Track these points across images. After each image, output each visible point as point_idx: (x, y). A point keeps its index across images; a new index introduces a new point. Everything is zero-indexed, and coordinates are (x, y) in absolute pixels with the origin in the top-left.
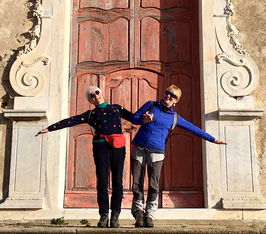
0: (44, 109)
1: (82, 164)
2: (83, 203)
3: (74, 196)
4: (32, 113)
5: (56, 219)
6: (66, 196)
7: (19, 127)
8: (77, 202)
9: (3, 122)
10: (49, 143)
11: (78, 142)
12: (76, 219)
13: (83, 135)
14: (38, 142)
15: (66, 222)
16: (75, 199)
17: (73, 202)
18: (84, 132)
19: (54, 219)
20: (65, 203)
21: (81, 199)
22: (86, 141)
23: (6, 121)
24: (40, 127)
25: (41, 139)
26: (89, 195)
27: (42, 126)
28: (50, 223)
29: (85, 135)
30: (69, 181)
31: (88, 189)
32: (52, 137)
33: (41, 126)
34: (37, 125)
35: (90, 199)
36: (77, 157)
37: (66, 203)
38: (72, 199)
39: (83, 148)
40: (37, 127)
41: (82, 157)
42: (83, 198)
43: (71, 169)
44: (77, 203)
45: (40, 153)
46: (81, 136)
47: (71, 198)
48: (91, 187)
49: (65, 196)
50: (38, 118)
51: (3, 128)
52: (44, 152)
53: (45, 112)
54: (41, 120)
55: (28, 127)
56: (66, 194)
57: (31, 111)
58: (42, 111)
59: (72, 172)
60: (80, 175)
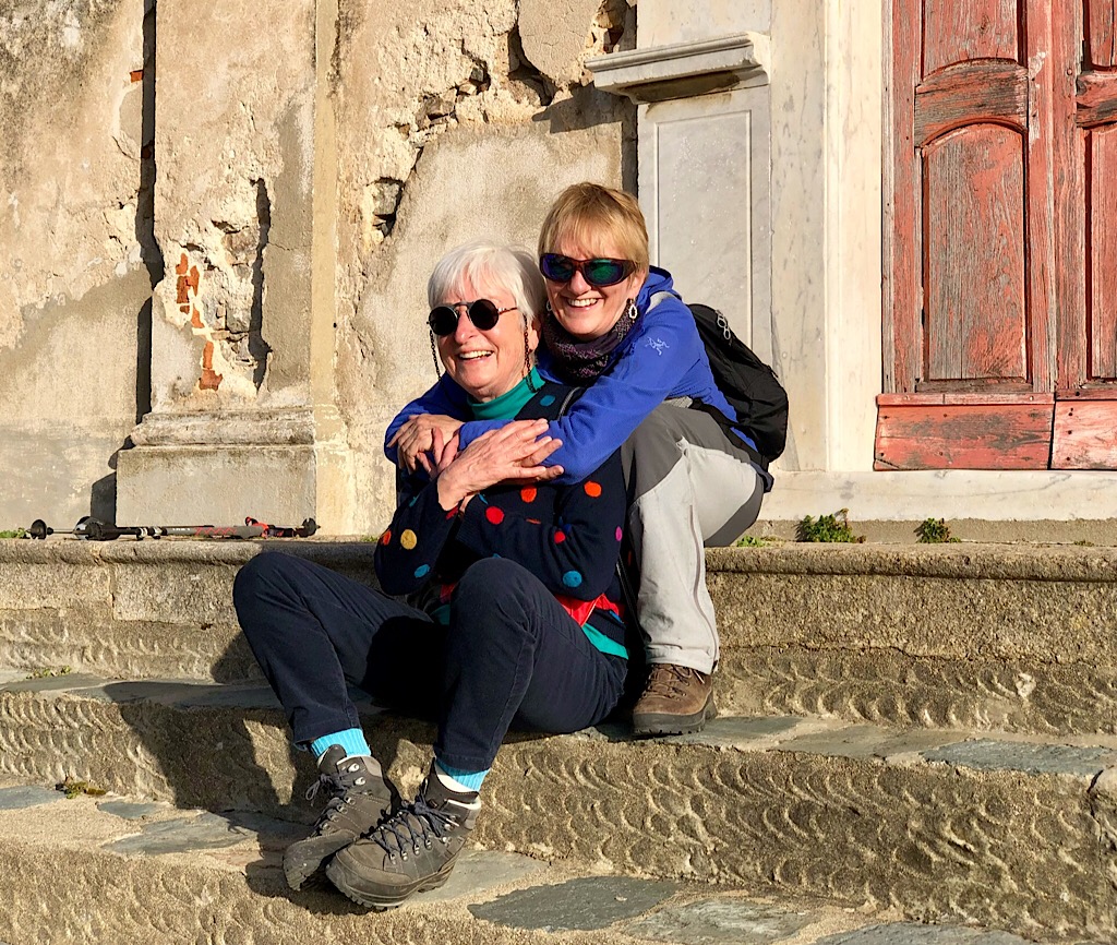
0: (737, 32)
1: (956, 271)
2: (956, 450)
3: (920, 416)
4: (696, 58)
5: (817, 519)
6: (886, 417)
7: (661, 127)
8: (933, 444)
9: (609, 115)
10: (778, 183)
11: (934, 169)
12: (897, 519)
13: (955, 134)
14: (735, 183)
15: (855, 533)
16: (925, 428)
17: (915, 444)
18: (958, 117)
19: (808, 520)
20: (880, 448)
21: (951, 430)
22: (971, 157)
23: (618, 108)
24: (742, 115)
25: (745, 168)
26: (989, 411)
27: (748, 109)
28: (794, 534)
29: (964, 130)
30: (902, 350)
31: (988, 385)
32: (791, 154)
33: (746, 111)
34: (730, 111)
35: (991, 430)
36: (934, 237)
37: (882, 451)
38: (908, 430)
39: (959, 194)
40: (729, 117)
41: (957, 236)
42: (959, 423)
43: (908, 297)
44: (933, 448)
45: (745, 233)
46: (947, 138)
47: (904, 426)
48: (1000, 372)
49: (881, 420)
50: (728, 76)
51: (610, 140)
52: (762, 229)
53: (743, 44)
54: (742, 84)
55: (694, 121)
56: (885, 409)
57: (688, 48)
58: (730, 41)
59: (912, 308)
60: (950, 322)
